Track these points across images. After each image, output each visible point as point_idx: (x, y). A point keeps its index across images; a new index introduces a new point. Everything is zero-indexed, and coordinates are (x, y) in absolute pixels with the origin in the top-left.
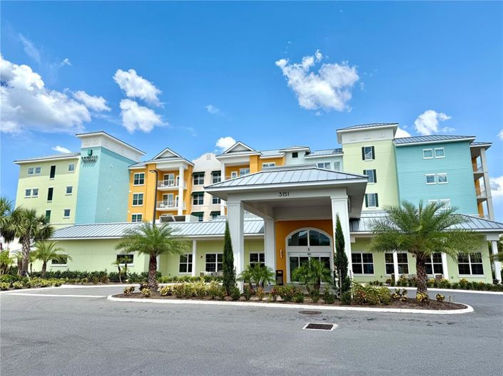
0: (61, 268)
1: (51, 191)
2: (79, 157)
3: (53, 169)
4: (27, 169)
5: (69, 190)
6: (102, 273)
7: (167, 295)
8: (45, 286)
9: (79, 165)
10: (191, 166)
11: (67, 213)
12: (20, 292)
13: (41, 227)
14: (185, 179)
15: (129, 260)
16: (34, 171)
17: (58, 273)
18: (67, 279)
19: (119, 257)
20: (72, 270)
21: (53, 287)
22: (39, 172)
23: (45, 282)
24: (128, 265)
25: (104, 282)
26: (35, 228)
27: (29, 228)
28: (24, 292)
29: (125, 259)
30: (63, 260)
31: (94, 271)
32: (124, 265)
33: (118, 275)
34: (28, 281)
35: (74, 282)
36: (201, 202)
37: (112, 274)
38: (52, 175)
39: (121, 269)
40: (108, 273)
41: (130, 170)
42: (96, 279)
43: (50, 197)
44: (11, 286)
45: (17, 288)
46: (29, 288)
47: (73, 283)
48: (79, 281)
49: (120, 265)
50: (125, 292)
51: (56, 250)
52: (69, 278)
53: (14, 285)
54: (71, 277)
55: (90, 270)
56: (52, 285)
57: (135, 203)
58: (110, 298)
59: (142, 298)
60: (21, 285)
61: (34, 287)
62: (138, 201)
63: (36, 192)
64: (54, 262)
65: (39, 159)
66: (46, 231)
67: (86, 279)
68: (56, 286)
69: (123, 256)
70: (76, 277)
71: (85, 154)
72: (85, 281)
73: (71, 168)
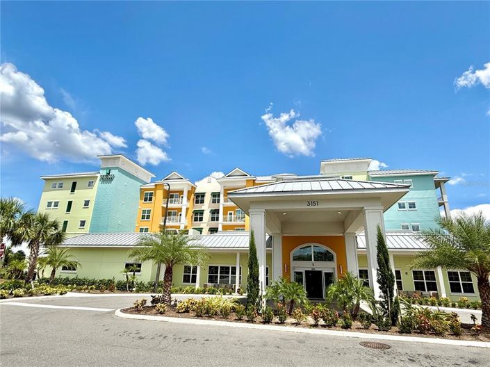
0: (71, 275)
1: (70, 203)
2: (99, 175)
3: (74, 184)
4: (51, 184)
5: (87, 203)
6: (109, 281)
7: (184, 312)
8: (49, 294)
9: (98, 182)
10: (194, 188)
11: (83, 223)
12: (19, 301)
13: (52, 232)
14: (189, 199)
15: (138, 269)
16: (57, 186)
17: (67, 279)
18: (75, 286)
19: (127, 265)
20: (81, 277)
21: (58, 296)
22: (62, 187)
23: (49, 289)
24: (136, 273)
25: (111, 290)
26: (46, 232)
27: (40, 232)
28: (23, 302)
29: (133, 268)
30: (72, 267)
31: (102, 279)
32: (132, 273)
33: (125, 283)
34: (31, 288)
35: (81, 289)
36: (201, 219)
37: (119, 283)
38: (73, 189)
39: (129, 277)
40: (116, 281)
41: (141, 189)
42: (104, 287)
43: (69, 209)
44: (11, 294)
45: (17, 296)
46: (31, 296)
47: (79, 291)
48: (87, 289)
49: (129, 273)
50: (137, 307)
51: (67, 257)
52: (77, 285)
53: (13, 292)
54: (79, 284)
55: (98, 278)
56: (56, 293)
57: (143, 217)
58: (118, 313)
59: (156, 314)
60: (22, 293)
61: (36, 295)
62: (146, 215)
63: (56, 204)
64: (64, 268)
65: (63, 175)
66: (57, 236)
67: (93, 286)
68: (61, 294)
69: (132, 265)
70: (84, 284)
71: (104, 173)
72: (91, 289)
73: (91, 184)
